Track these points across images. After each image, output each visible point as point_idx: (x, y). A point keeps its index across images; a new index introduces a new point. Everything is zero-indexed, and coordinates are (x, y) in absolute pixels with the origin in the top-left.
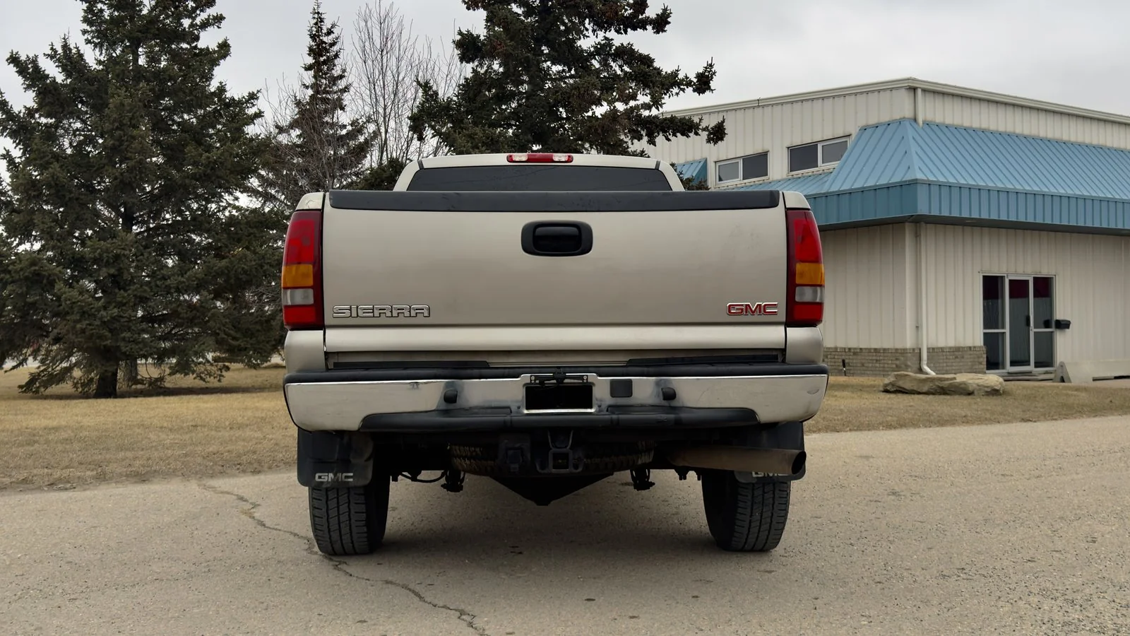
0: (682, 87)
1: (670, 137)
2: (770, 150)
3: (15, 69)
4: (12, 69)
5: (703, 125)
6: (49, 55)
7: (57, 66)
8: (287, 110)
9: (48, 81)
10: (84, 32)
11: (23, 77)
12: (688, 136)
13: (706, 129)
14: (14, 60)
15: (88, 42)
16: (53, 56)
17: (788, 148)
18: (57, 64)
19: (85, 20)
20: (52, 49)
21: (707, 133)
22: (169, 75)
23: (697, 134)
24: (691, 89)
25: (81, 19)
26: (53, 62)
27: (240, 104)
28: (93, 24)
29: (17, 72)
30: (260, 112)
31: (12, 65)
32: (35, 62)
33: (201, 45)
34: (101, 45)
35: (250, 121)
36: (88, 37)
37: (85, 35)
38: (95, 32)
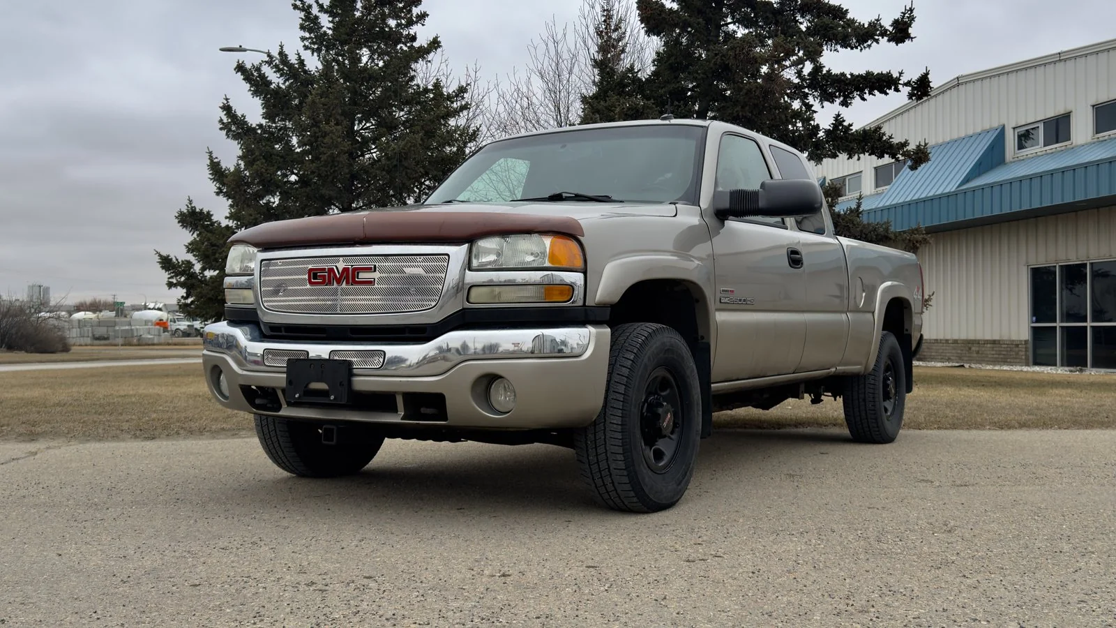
0: (876, 37)
1: (866, 96)
2: (1074, 111)
3: (242, 77)
4: (239, 76)
5: (904, 79)
6: (266, 62)
7: (275, 72)
8: (500, 104)
9: (272, 87)
10: (303, 39)
11: (250, 84)
12: (886, 94)
13: (907, 84)
14: (240, 68)
15: (306, 48)
16: (270, 62)
17: (1093, 106)
18: (274, 70)
19: (302, 27)
20: (269, 56)
21: (910, 88)
23: (897, 90)
24: (886, 38)
25: (299, 26)
26: (272, 68)
27: (449, 98)
28: (310, 31)
29: (244, 79)
30: (467, 104)
31: (239, 73)
32: (258, 69)
33: (416, 44)
34: (319, 50)
35: (456, 113)
36: (307, 44)
37: (303, 41)
38: (313, 38)
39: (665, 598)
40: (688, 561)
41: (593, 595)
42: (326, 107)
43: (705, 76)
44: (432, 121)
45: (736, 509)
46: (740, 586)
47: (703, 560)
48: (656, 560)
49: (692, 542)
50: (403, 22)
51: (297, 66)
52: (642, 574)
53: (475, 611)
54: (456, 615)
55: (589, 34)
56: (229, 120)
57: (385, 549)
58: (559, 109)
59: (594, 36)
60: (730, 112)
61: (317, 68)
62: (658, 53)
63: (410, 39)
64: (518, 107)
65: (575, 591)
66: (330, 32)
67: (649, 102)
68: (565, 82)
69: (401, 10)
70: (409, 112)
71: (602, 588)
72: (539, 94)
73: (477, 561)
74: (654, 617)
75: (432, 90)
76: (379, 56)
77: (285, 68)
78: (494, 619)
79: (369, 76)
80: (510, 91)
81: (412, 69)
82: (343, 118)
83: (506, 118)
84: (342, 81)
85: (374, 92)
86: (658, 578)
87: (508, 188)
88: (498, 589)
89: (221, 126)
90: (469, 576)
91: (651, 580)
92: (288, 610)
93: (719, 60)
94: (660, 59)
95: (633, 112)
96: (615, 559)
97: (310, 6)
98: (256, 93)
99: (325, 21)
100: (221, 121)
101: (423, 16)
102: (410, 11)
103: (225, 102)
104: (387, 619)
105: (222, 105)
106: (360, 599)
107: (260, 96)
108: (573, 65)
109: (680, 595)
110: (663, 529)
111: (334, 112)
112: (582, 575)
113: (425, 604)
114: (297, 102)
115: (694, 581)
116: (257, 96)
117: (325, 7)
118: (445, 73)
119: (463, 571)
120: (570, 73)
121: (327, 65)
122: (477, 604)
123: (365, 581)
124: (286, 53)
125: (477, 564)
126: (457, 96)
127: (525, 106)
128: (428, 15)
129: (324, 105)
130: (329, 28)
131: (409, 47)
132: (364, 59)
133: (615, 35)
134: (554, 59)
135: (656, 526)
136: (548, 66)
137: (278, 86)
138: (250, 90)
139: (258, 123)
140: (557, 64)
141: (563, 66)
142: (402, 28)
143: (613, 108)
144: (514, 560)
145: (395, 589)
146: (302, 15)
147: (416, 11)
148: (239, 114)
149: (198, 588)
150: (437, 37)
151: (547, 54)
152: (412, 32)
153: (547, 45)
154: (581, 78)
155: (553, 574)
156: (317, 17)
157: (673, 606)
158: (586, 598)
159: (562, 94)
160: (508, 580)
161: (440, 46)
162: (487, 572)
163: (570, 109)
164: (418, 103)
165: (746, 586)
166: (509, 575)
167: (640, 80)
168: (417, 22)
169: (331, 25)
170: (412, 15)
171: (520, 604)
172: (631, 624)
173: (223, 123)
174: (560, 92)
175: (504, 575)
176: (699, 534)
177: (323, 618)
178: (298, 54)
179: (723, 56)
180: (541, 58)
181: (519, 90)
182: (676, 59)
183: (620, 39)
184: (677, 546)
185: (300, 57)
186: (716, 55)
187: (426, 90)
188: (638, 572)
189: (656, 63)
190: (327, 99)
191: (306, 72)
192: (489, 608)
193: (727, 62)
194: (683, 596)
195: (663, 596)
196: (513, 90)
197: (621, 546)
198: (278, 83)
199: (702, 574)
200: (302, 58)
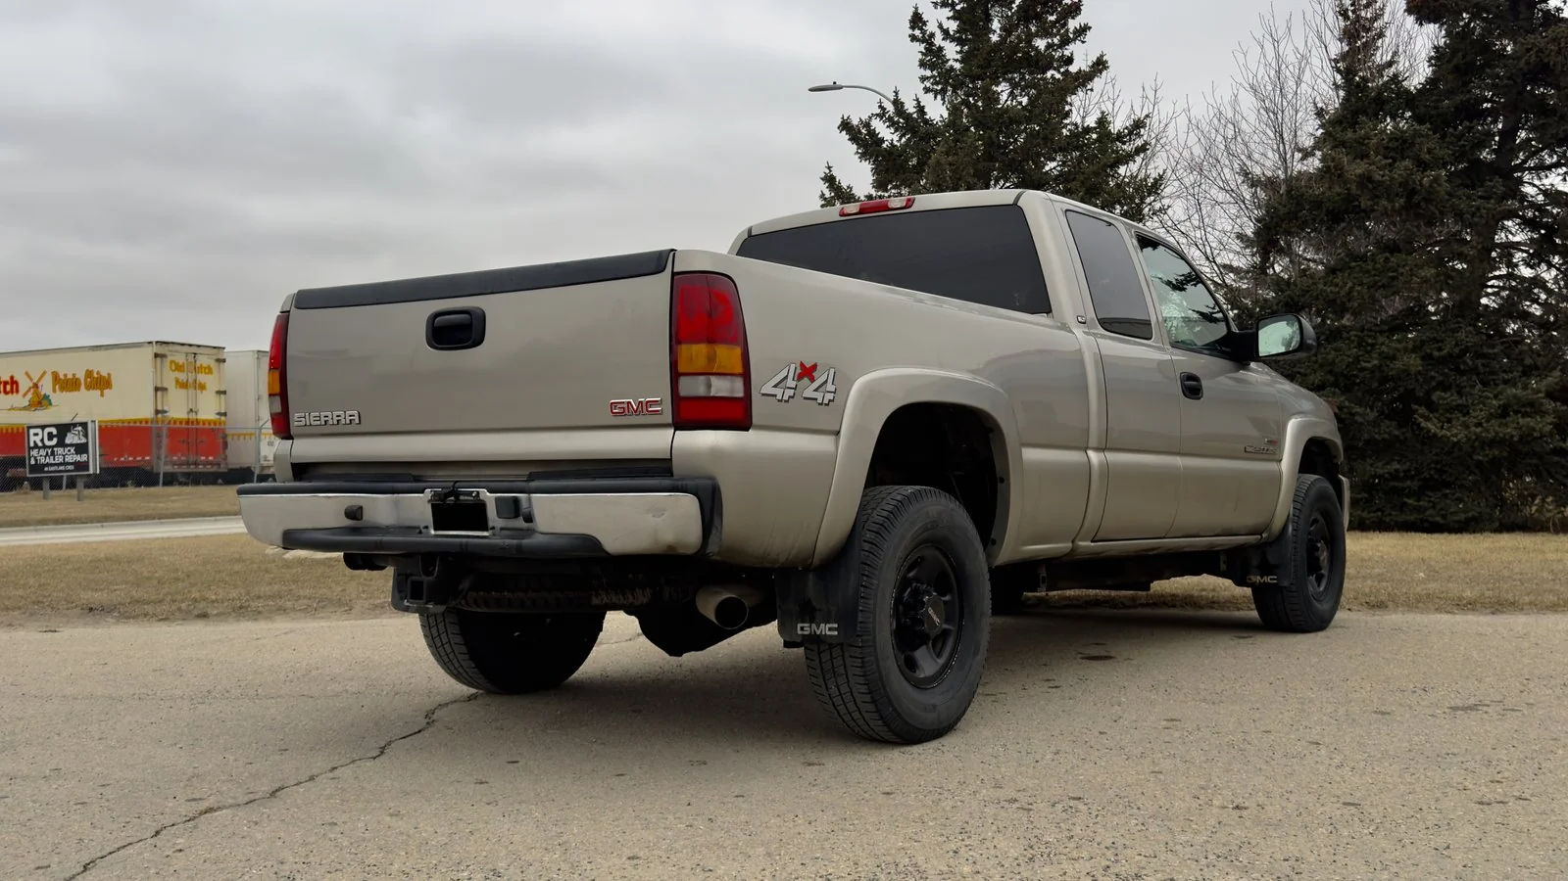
3: (848, 137)
4: (845, 136)
6: (877, 115)
7: (888, 127)
8: (1191, 134)
9: (884, 146)
10: (923, 79)
11: (857, 144)
14: (846, 126)
15: (927, 90)
16: (882, 114)
18: (887, 124)
19: (922, 64)
20: (880, 107)
22: (1009, 118)
25: (918, 63)
26: (884, 122)
27: (1120, 137)
28: (932, 67)
29: (849, 139)
30: (1146, 143)
31: (844, 132)
32: (867, 125)
33: (1073, 69)
34: (943, 92)
35: (1128, 158)
36: (928, 85)
37: (923, 82)
38: (936, 77)
39: (1448, 847)
40: (1481, 803)
41: (1353, 838)
42: (954, 167)
43: (1512, 82)
44: (1096, 174)
45: (1555, 736)
46: (1551, 838)
47: (1501, 802)
48: (1437, 800)
49: (1489, 778)
50: (1056, 41)
51: (915, 115)
52: (1418, 816)
53: (1209, 847)
54: (1186, 850)
55: (1326, 24)
56: (833, 194)
57: (1086, 767)
58: (1281, 136)
59: (1335, 27)
60: (1554, 132)
61: (942, 116)
62: (1437, 48)
63: (1065, 62)
64: (1220, 138)
65: (1331, 833)
66: (957, 66)
67: (1423, 127)
68: (1290, 97)
69: (1054, 23)
70: (1064, 164)
71: (1366, 831)
72: (1252, 118)
73: (1203, 788)
74: (1434, 868)
75: (1095, 128)
76: (1023, 90)
77: (901, 120)
78: (1233, 858)
79: (1009, 120)
80: (1206, 116)
81: (1067, 102)
82: (976, 180)
83: (1202, 157)
84: (972, 129)
85: (1016, 140)
86: (1440, 823)
87: (1205, 254)
88: (1233, 823)
89: (823, 202)
90: (1195, 805)
91: (1429, 824)
92: (994, 828)
93: (1533, 58)
94: (1439, 57)
95: (1397, 144)
96: (1382, 796)
97: (932, 35)
98: (864, 156)
99: (951, 51)
100: (822, 196)
101: (1083, 30)
102: (1065, 24)
103: (827, 171)
104: (1107, 848)
105: (823, 175)
106: (1070, 822)
107: (869, 159)
108: (1302, 71)
109: (1467, 845)
110: (1448, 760)
111: (964, 173)
112: (1338, 813)
113: (1148, 834)
114: (914, 161)
115: (1487, 829)
116: (866, 160)
117: (952, 33)
118: (1111, 97)
119: (1187, 799)
120: (1299, 82)
121: (954, 111)
122: (1210, 839)
123: (1072, 803)
124: (902, 100)
125: (1203, 792)
126: (1130, 133)
127: (1230, 137)
128: (1090, 28)
129: (950, 164)
130: (956, 60)
131: (1062, 74)
132: (1004, 97)
133: (1367, 14)
134: (1273, 65)
135: (1438, 756)
136: (1264, 77)
137: (892, 144)
138: (857, 153)
139: (866, 194)
140: (1278, 72)
141: (1288, 73)
142: (1054, 50)
143: (1366, 141)
144: (1249, 791)
145: (1109, 814)
146: (922, 47)
147: (1073, 24)
148: (844, 185)
149: (892, 796)
150: (1102, 56)
151: (1262, 60)
152: (1067, 53)
153: (1262, 47)
154: (1316, 87)
155: (1301, 810)
156: (941, 49)
157: (1459, 857)
158: (1345, 841)
159: (1286, 113)
160: (1245, 813)
161: (1106, 68)
162: (1216, 802)
163: (1299, 133)
164: (1076, 148)
165: (1560, 838)
166: (1246, 809)
167: (1407, 91)
168: (1074, 40)
169: (958, 57)
170: (1067, 30)
171: (1263, 843)
172: (1403, 875)
173: (825, 199)
174: (1282, 112)
175: (1237, 807)
176: (1498, 769)
177: (1036, 840)
178: (917, 100)
179: (1541, 51)
180: (1253, 66)
181: (1221, 113)
182: (1464, 57)
183: (1376, 18)
184: (1467, 784)
185: (919, 102)
186: (1528, 50)
187: (1088, 130)
188: (1412, 813)
189: (1433, 61)
190: (955, 157)
191: (926, 122)
192: (1224, 845)
193: (1546, 61)
194: (1473, 845)
195: (1446, 845)
196: (1212, 115)
197: (1389, 780)
198: (892, 140)
199: (1499, 820)
200: (922, 104)
